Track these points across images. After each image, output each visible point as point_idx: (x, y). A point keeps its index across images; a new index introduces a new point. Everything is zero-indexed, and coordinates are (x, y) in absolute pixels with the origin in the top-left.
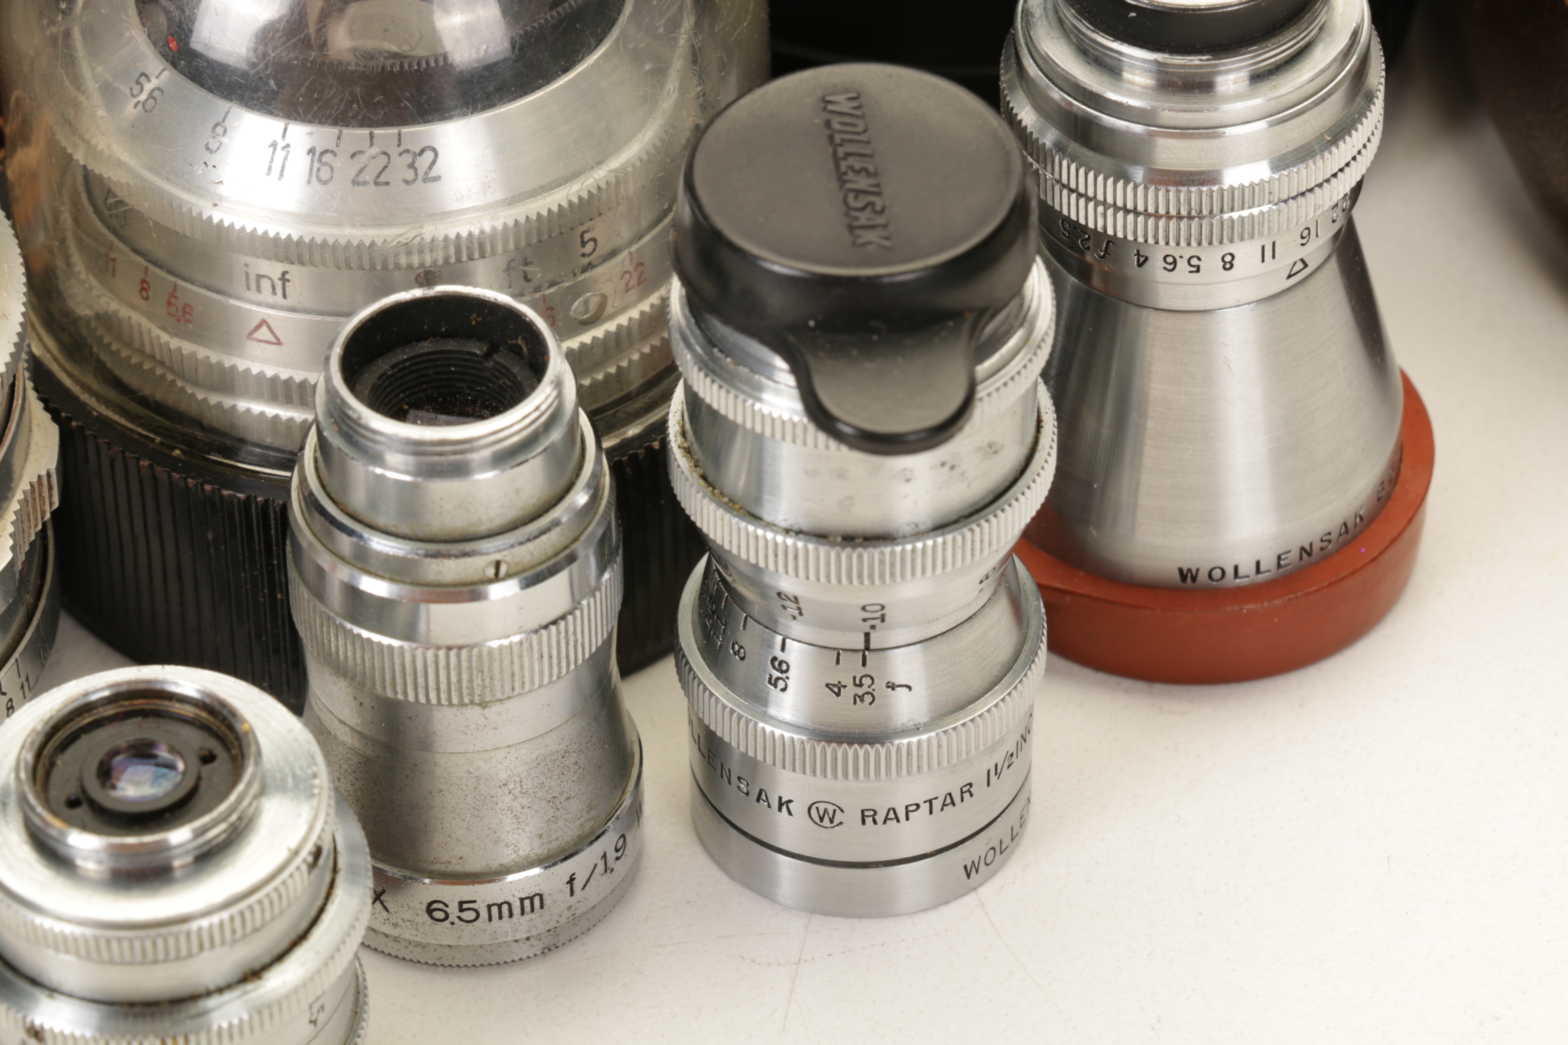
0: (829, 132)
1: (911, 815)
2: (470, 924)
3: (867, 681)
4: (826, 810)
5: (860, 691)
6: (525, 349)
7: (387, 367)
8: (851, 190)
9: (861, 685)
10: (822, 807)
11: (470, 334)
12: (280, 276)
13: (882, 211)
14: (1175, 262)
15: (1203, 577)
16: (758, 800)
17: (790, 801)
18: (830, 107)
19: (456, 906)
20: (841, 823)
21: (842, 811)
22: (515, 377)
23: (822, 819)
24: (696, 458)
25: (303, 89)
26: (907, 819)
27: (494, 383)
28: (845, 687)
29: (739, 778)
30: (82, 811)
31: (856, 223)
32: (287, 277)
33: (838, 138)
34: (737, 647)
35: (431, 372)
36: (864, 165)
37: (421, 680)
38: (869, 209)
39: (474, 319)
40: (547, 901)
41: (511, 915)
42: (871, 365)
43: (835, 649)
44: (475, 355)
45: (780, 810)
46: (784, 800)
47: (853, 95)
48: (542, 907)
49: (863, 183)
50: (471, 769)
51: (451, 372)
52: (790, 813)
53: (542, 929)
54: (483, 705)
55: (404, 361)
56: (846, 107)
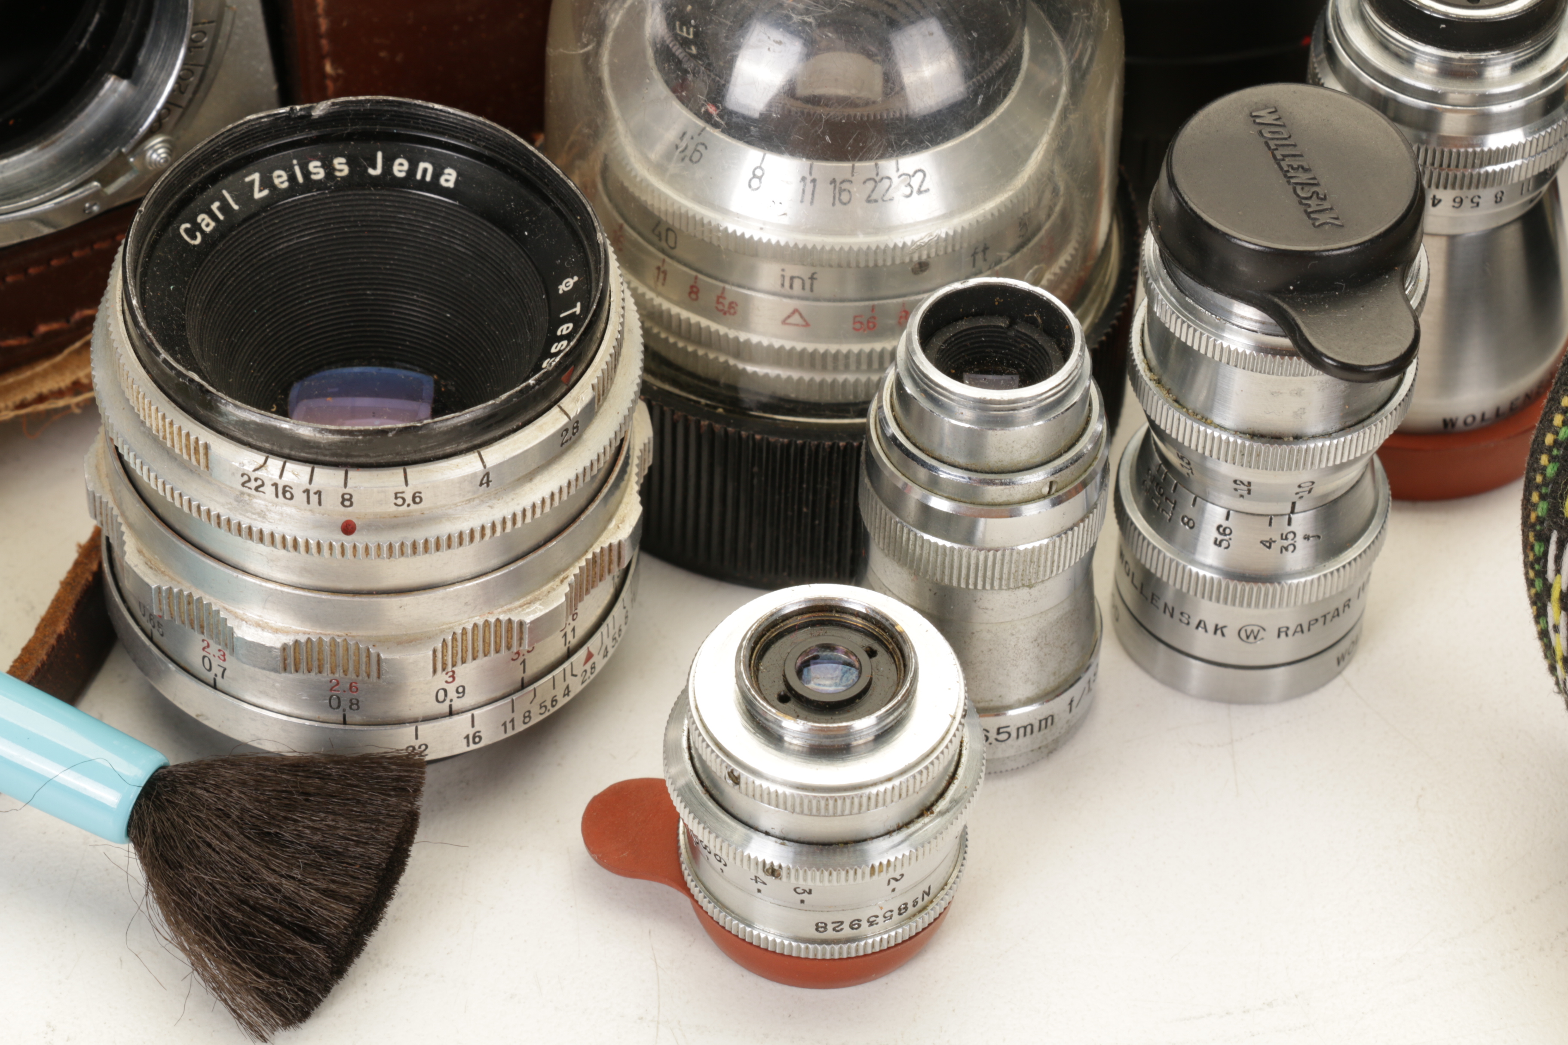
0: (1263, 140)
1: (1312, 627)
2: (1003, 744)
3: (1291, 536)
4: (1252, 631)
5: (1285, 543)
6: (1039, 320)
7: (940, 344)
8: (1297, 184)
9: (1286, 539)
10: (1249, 629)
11: (993, 312)
12: (810, 275)
13: (1325, 199)
14: (1462, 200)
15: (1460, 423)
16: (1197, 627)
17: (1225, 627)
18: (1258, 120)
19: (995, 731)
20: (1262, 639)
21: (1264, 630)
22: (1037, 342)
23: (1248, 637)
24: (1168, 387)
25: (851, 141)
26: (1309, 630)
27: (1015, 346)
28: (1274, 542)
29: (1182, 614)
30: (790, 705)
31: (1309, 210)
32: (815, 276)
33: (1272, 144)
34: (1186, 519)
35: (968, 343)
36: (1300, 163)
37: (989, 573)
38: (1315, 196)
39: (997, 300)
40: (1056, 720)
41: (1032, 732)
42: (1341, 314)
43: (1267, 515)
44: (1001, 327)
45: (1215, 633)
46: (1219, 626)
47: (1273, 110)
48: (1052, 723)
49: (1303, 177)
50: (1014, 632)
51: (982, 341)
52: (1223, 635)
53: (1050, 739)
54: (1030, 586)
55: (950, 338)
56: (1269, 119)
